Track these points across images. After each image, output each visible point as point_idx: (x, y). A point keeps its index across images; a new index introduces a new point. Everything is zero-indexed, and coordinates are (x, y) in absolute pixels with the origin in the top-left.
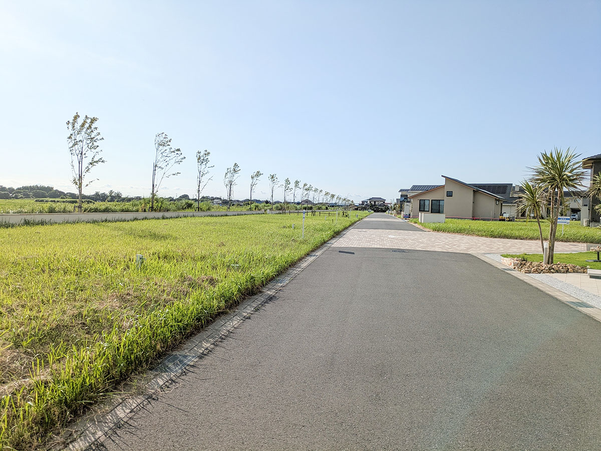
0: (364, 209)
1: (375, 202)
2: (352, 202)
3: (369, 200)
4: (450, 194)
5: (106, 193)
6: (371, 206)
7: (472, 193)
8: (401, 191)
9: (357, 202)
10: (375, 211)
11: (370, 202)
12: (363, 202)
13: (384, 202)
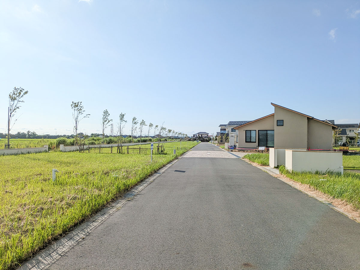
0: (195, 140)
1: (202, 135)
2: (186, 135)
3: (198, 134)
4: (280, 123)
5: (25, 133)
6: (199, 138)
7: (306, 120)
8: (221, 126)
9: (190, 135)
10: (202, 141)
11: (199, 135)
12: (194, 135)
13: (208, 135)
